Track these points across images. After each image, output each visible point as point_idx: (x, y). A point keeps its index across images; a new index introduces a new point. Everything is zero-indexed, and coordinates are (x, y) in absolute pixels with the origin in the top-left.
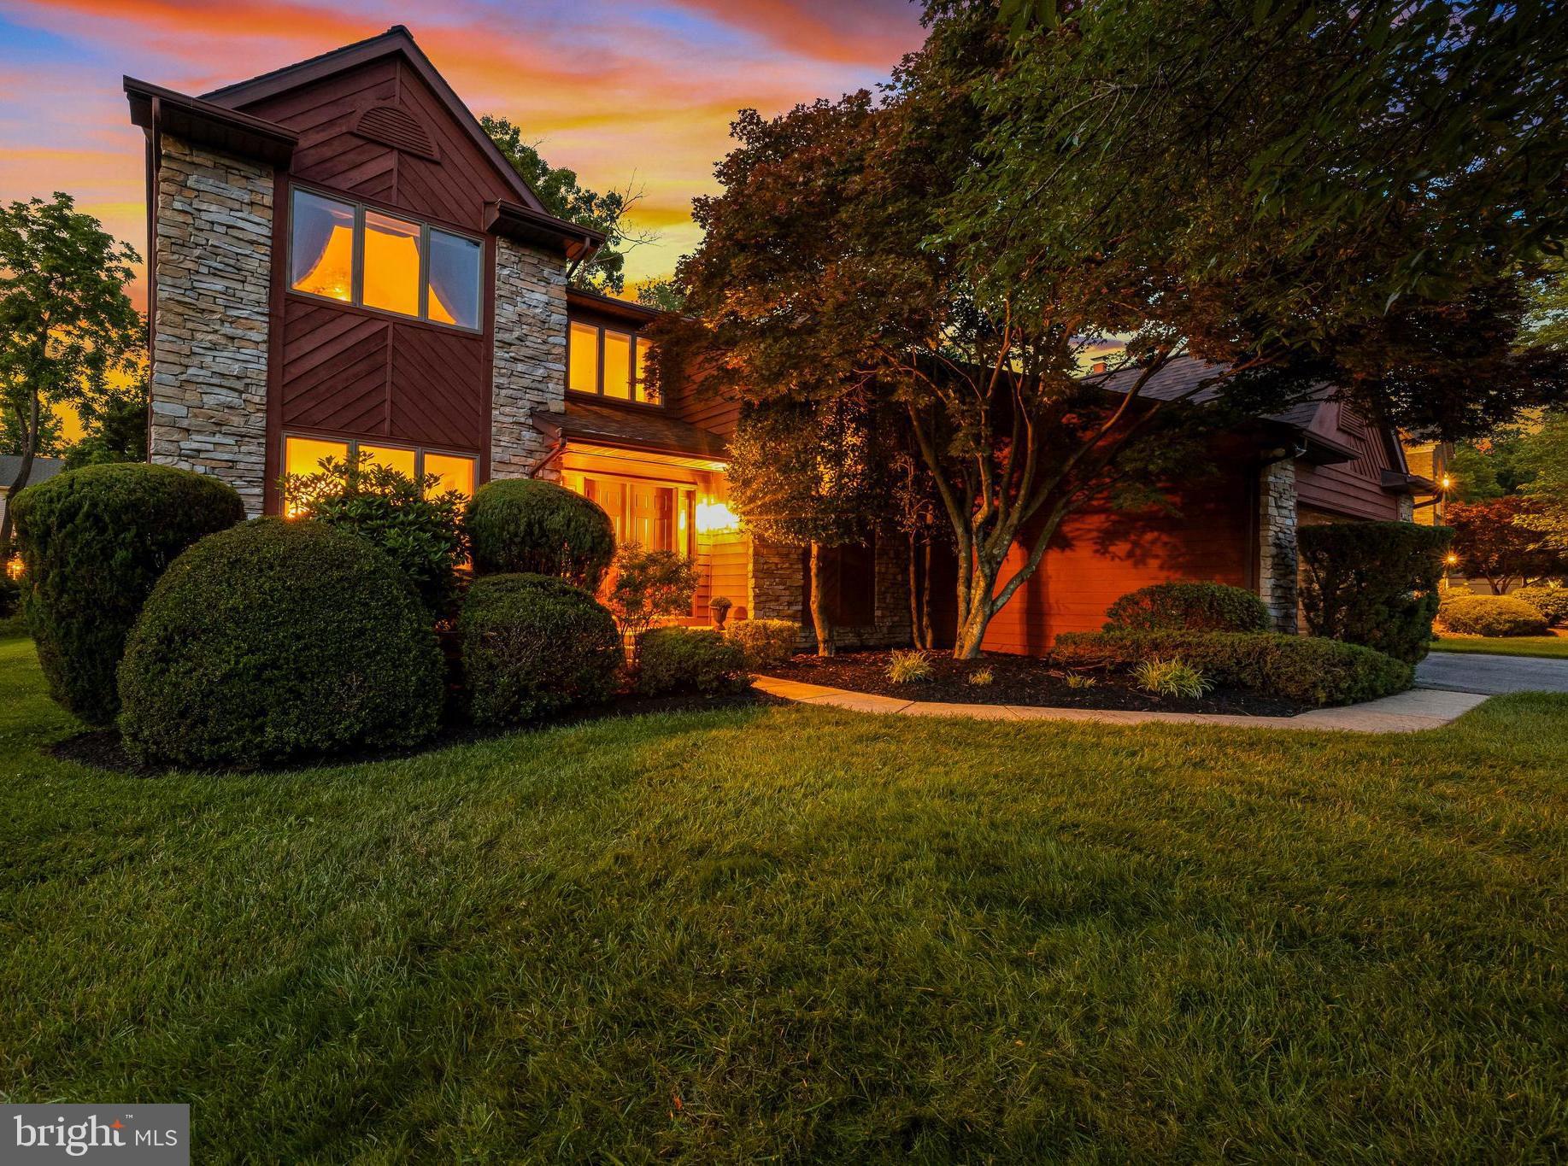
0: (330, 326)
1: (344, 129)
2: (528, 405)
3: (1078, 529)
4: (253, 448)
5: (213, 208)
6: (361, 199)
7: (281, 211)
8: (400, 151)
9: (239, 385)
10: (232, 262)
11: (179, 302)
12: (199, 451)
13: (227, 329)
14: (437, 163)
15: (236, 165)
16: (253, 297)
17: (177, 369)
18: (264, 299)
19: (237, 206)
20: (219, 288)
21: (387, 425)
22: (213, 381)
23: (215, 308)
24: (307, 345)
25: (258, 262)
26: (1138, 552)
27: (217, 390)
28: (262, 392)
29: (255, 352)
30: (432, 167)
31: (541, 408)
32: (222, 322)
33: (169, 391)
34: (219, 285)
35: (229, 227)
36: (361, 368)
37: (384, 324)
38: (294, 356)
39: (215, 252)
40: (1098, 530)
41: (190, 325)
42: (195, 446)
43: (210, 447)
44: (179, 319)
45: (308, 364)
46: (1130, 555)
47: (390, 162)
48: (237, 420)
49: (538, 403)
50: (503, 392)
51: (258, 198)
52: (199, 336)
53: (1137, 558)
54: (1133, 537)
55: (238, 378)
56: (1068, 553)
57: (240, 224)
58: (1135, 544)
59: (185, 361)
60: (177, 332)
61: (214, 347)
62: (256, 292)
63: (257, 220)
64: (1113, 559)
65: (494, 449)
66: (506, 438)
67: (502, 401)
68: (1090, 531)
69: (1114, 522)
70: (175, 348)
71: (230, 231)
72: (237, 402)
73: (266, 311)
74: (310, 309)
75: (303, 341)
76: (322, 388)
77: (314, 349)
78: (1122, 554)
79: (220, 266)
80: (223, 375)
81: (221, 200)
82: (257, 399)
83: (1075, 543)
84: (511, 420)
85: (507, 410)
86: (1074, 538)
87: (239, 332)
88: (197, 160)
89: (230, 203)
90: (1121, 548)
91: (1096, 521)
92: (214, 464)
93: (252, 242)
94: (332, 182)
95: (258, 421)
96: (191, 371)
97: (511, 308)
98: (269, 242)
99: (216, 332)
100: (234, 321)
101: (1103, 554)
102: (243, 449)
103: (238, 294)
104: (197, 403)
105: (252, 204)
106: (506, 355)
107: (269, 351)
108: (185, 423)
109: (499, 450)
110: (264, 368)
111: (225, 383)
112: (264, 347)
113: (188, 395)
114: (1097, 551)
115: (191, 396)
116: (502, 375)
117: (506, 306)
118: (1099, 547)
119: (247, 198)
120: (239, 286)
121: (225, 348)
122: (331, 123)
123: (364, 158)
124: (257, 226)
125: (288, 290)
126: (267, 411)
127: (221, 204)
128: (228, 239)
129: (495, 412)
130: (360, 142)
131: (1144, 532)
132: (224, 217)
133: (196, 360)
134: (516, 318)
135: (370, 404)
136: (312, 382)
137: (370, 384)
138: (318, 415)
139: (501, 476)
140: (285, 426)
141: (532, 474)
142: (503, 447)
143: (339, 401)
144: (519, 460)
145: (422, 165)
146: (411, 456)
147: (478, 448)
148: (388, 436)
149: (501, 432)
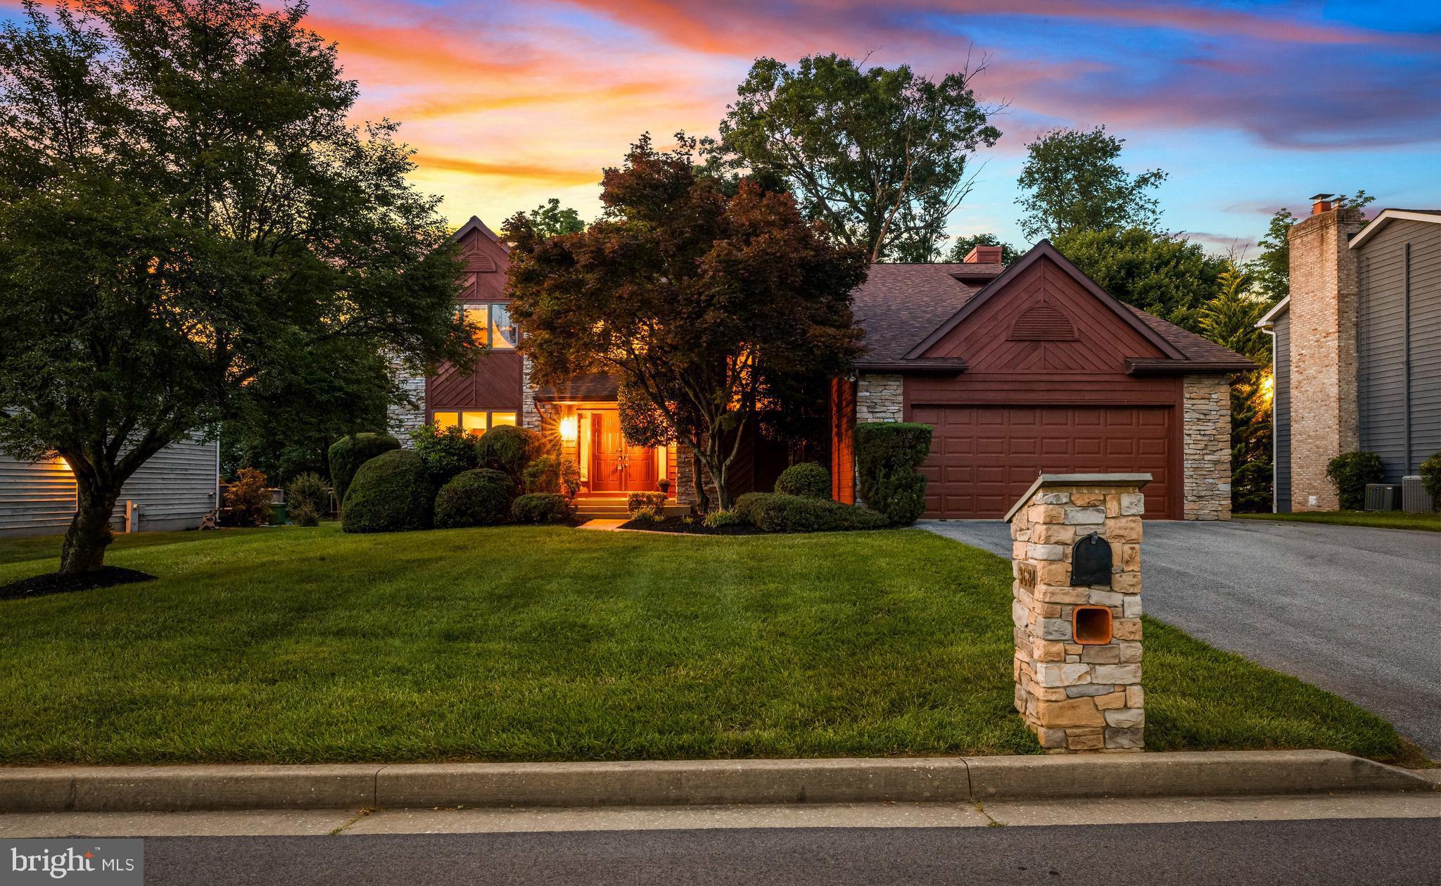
4: (421, 419)
6: (461, 301)
8: (478, 272)
9: (415, 393)
14: (495, 272)
21: (474, 402)
24: (440, 371)
28: (425, 395)
29: (420, 378)
30: (494, 274)
36: (462, 377)
37: (472, 355)
41: (398, 372)
43: (406, 420)
45: (441, 380)
47: (473, 279)
52: (401, 376)
55: (415, 391)
61: (406, 379)
65: (524, 407)
66: (529, 401)
67: (527, 382)
72: (414, 400)
76: (448, 389)
77: (444, 372)
80: (410, 391)
82: (422, 398)
84: (532, 390)
85: (530, 385)
87: (414, 371)
95: (423, 407)
99: (407, 373)
102: (418, 419)
107: (426, 377)
109: (526, 407)
110: (424, 385)
111: (410, 393)
116: (528, 368)
121: (410, 379)
126: (426, 402)
129: (524, 388)
133: (400, 386)
135: (466, 392)
136: (442, 387)
137: (466, 384)
138: (445, 401)
139: (528, 419)
140: (433, 408)
141: (541, 416)
142: (528, 405)
143: (454, 393)
144: (535, 410)
145: (488, 275)
146: (485, 414)
147: (517, 407)
148: (475, 407)
149: (526, 397)
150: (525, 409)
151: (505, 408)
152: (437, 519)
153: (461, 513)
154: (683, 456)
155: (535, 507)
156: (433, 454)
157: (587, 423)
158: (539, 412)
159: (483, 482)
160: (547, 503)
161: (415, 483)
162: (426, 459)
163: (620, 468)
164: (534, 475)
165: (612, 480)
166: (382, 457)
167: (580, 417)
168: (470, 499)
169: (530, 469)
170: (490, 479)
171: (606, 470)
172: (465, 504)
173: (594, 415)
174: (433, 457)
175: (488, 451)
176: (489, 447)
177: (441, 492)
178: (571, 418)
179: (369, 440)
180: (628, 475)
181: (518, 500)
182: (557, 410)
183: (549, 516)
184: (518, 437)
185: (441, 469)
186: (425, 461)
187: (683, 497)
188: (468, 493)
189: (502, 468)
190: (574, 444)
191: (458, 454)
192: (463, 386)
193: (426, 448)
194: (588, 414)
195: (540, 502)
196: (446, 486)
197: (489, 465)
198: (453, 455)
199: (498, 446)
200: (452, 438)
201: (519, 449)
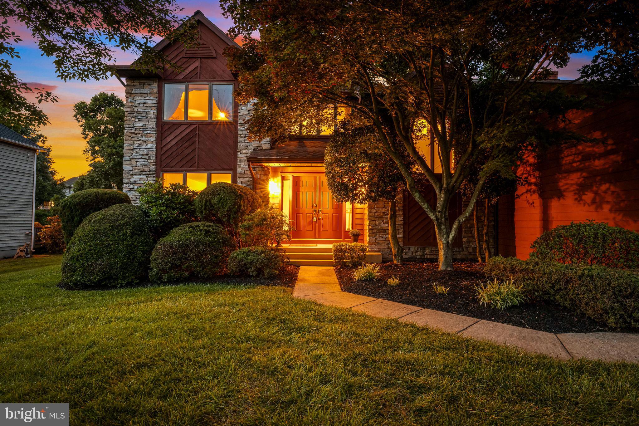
0: (176, 131)
1: (181, 57)
2: (253, 148)
3: (567, 184)
4: (151, 178)
5: (139, 98)
6: (187, 81)
7: (160, 93)
8: (200, 58)
9: (147, 157)
10: (144, 115)
11: (130, 132)
12: (135, 181)
13: (144, 139)
14: (215, 58)
15: (146, 82)
16: (152, 125)
17: (129, 155)
18: (154, 125)
19: (146, 96)
20: (141, 125)
21: (196, 164)
22: (139, 157)
23: (140, 132)
24: (169, 139)
25: (153, 113)
26: (598, 199)
27: (140, 160)
28: (154, 158)
29: (151, 145)
30: (214, 60)
31: (259, 148)
32: (142, 136)
33: (128, 162)
34: (141, 124)
35: (144, 103)
36: (187, 144)
37: (195, 126)
38: (165, 144)
39: (139, 113)
40: (577, 184)
41: (133, 139)
42: (134, 179)
43: (139, 179)
44: (130, 138)
45: (169, 146)
46: (594, 201)
47: (197, 64)
48: (146, 169)
49: (258, 146)
50: (242, 144)
51: (152, 91)
52: (135, 142)
53: (597, 203)
54: (595, 188)
55: (147, 155)
56: (562, 201)
57: (147, 101)
58: (596, 193)
59: (132, 152)
60: (129, 142)
61: (140, 145)
62: (152, 124)
63: (152, 98)
64: (584, 205)
65: (238, 169)
66: (243, 164)
67: (241, 148)
68: (572, 185)
69: (585, 178)
70: (129, 148)
71: (145, 105)
72: (146, 163)
73: (155, 130)
74: (170, 126)
75: (168, 138)
76: (174, 154)
77: (171, 140)
78: (589, 201)
79: (141, 117)
80: (143, 155)
81: (141, 95)
82: (152, 161)
83: (565, 194)
84: (245, 155)
85: (243, 151)
86: (564, 191)
87: (147, 139)
88: (134, 84)
89: (144, 95)
90: (588, 197)
91: (575, 178)
92: (140, 185)
93: (151, 107)
94: (177, 78)
95: (153, 168)
96: (133, 155)
97: (245, 108)
98: (156, 105)
99: (140, 140)
100: (146, 135)
101: (579, 201)
102: (149, 179)
103: (147, 126)
104: (135, 165)
105: (151, 93)
106: (243, 129)
107: (157, 144)
108: (131, 172)
109: (240, 169)
110: (155, 150)
111: (143, 157)
112: (154, 142)
113: (133, 163)
114: (576, 199)
115: (134, 163)
116: (242, 137)
117: (243, 108)
118: (576, 196)
119: (149, 92)
120: (147, 123)
121: (143, 145)
122: (177, 56)
123: (188, 65)
124: (152, 101)
125: (163, 121)
126: (156, 165)
127: (141, 96)
128: (144, 108)
129: (239, 153)
130: (187, 60)
131: (601, 185)
132: (142, 101)
133: (135, 151)
134: (247, 112)
135: (190, 157)
136: (170, 152)
137: (190, 150)
138: (172, 164)
139: (241, 179)
140: (162, 169)
141: (253, 177)
142: (242, 167)
143: (180, 158)
144: (248, 172)
145: (209, 61)
146: (205, 175)
147: (232, 169)
148: (197, 168)
149: (240, 161)
150: (239, 170)
151: (222, 170)
152: (152, 273)
153: (176, 267)
154: (374, 211)
155: (252, 262)
156: (154, 208)
157: (288, 184)
158: (252, 174)
159: (200, 236)
160: (264, 259)
161: (132, 237)
162: (148, 212)
163: (315, 220)
164: (248, 228)
165: (309, 230)
166: (103, 211)
167: (283, 178)
168: (185, 254)
169: (245, 223)
170: (207, 232)
171: (303, 222)
172: (179, 259)
173: (293, 177)
174: (154, 211)
175: (206, 205)
176: (206, 201)
177: (157, 246)
178: (275, 179)
179: (97, 194)
180: (321, 226)
181: (234, 254)
182: (266, 172)
183: (266, 272)
184: (234, 192)
185: (161, 222)
186: (146, 214)
187: (374, 246)
188: (184, 247)
189: (219, 221)
190: (278, 201)
191: (179, 209)
192: (187, 151)
193: (148, 202)
194: (290, 176)
195: (256, 257)
196: (163, 240)
197: (206, 219)
198: (174, 209)
199: (215, 200)
200: (173, 194)
201: (235, 204)
